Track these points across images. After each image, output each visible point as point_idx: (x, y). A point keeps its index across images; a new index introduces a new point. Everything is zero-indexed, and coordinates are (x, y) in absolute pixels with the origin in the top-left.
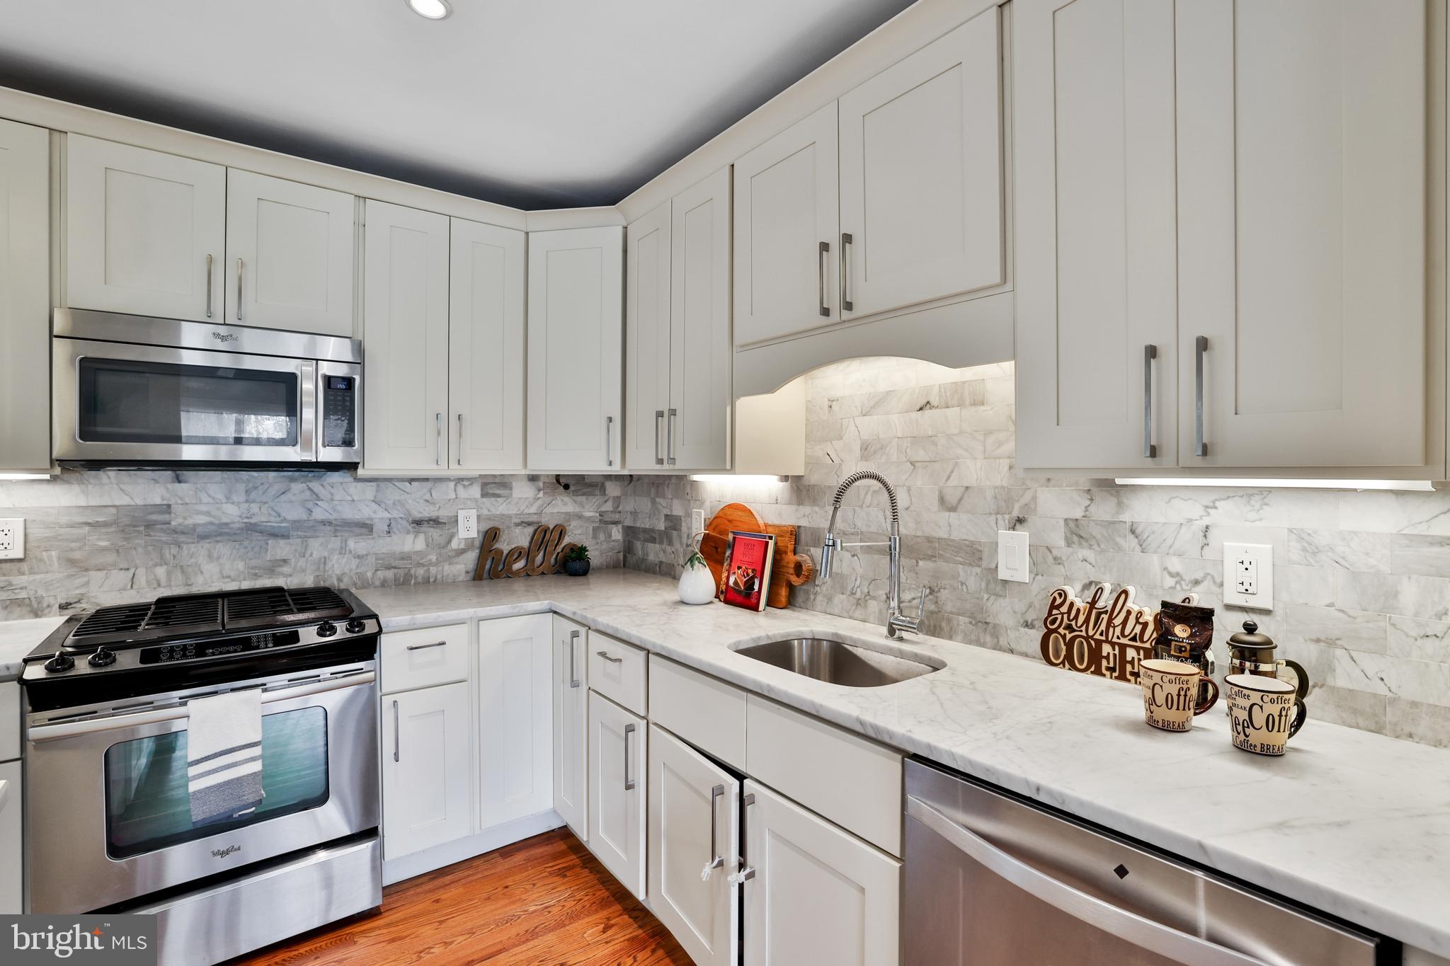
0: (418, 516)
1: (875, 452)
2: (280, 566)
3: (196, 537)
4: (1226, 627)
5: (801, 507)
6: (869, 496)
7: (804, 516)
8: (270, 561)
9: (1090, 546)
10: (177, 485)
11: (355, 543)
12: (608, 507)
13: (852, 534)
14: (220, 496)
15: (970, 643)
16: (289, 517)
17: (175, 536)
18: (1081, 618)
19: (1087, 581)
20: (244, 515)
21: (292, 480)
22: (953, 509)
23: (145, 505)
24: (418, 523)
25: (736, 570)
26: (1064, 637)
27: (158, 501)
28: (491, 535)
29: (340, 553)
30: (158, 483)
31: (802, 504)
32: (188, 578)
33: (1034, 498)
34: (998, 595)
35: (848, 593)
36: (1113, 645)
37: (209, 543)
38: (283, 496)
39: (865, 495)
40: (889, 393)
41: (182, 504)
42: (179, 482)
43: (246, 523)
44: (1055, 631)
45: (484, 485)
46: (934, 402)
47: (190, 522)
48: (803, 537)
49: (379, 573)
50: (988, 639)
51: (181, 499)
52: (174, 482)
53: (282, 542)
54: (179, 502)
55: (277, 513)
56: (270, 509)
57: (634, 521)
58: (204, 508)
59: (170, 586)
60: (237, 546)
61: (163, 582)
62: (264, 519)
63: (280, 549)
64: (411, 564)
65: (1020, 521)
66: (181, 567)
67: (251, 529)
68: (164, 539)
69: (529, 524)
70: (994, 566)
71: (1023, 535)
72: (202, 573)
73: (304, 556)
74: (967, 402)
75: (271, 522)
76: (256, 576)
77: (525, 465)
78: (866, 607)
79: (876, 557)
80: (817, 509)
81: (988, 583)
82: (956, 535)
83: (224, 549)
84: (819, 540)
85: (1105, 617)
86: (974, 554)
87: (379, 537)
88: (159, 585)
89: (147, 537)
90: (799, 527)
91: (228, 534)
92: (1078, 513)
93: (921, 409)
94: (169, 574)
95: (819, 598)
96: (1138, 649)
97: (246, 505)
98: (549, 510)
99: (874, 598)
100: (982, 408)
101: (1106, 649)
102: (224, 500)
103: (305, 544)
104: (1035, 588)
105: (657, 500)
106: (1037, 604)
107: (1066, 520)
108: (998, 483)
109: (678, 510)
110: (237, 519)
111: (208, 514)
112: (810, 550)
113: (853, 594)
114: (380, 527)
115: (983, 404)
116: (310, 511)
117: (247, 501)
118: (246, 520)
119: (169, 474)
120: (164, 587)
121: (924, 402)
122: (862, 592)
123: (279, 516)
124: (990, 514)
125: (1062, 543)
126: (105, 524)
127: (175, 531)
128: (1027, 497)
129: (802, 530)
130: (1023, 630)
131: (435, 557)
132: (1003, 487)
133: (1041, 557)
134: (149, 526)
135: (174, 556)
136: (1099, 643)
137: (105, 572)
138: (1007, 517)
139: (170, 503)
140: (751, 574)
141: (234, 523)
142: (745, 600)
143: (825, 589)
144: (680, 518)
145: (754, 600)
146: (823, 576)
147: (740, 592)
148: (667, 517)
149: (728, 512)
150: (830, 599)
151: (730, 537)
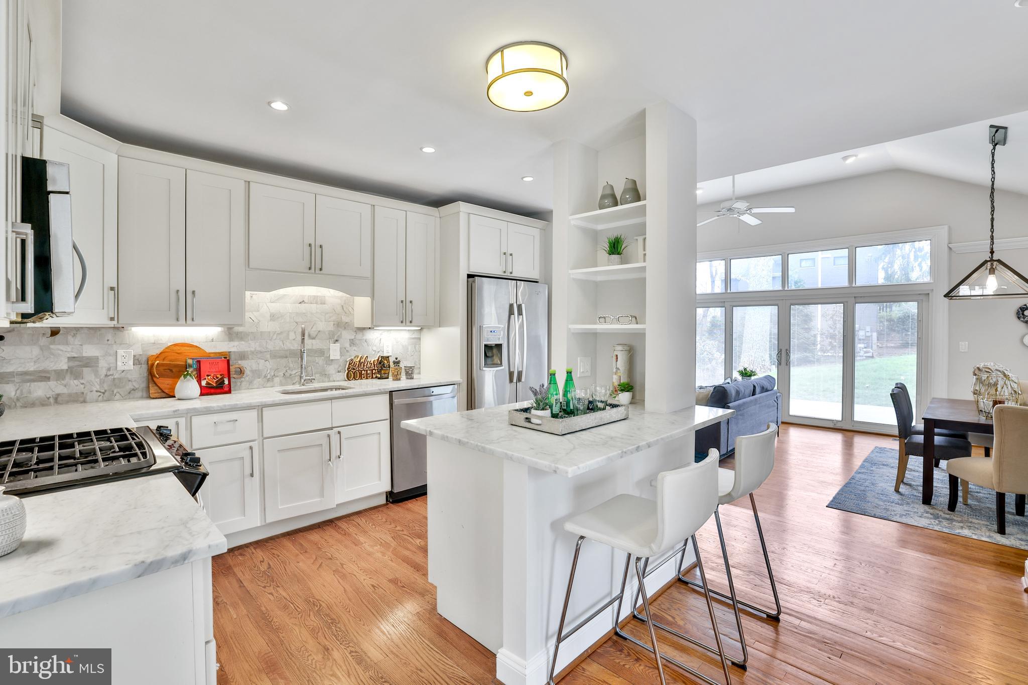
1: (278, 318)
4: (392, 360)
5: (232, 342)
6: (275, 335)
7: (234, 346)
9: (356, 346)
13: (266, 352)
15: (320, 382)
18: (357, 366)
19: (355, 356)
22: (314, 338)
25: (206, 377)
26: (353, 372)
31: (232, 341)
33: (341, 334)
34: (330, 365)
35: (263, 377)
36: (364, 371)
39: (273, 335)
40: (285, 295)
44: (350, 371)
46: (306, 301)
48: (234, 356)
50: (326, 379)
65: (337, 341)
70: (328, 356)
71: (338, 345)
74: (319, 303)
78: (273, 381)
79: (278, 360)
80: (243, 342)
81: (326, 361)
82: (314, 348)
84: (244, 357)
85: (363, 364)
86: (321, 352)
90: (230, 352)
92: (353, 337)
93: (300, 303)
95: (243, 384)
96: (370, 370)
99: (277, 376)
100: (324, 305)
101: (363, 372)
104: (341, 360)
105: (52, 347)
106: (342, 365)
107: (350, 340)
108: (330, 329)
112: (238, 362)
113: (265, 377)
115: (324, 304)
121: (302, 301)
122: (270, 375)
124: (327, 339)
125: (348, 346)
128: (339, 333)
129: (232, 353)
130: (338, 374)
132: (331, 331)
133: (343, 351)
136: (361, 371)
138: (333, 340)
140: (220, 377)
142: (219, 391)
143: (247, 378)
144: (97, 358)
145: (226, 389)
146: (247, 372)
147: (212, 388)
148: (71, 359)
149: (175, 348)
150: (251, 382)
151: (190, 361)
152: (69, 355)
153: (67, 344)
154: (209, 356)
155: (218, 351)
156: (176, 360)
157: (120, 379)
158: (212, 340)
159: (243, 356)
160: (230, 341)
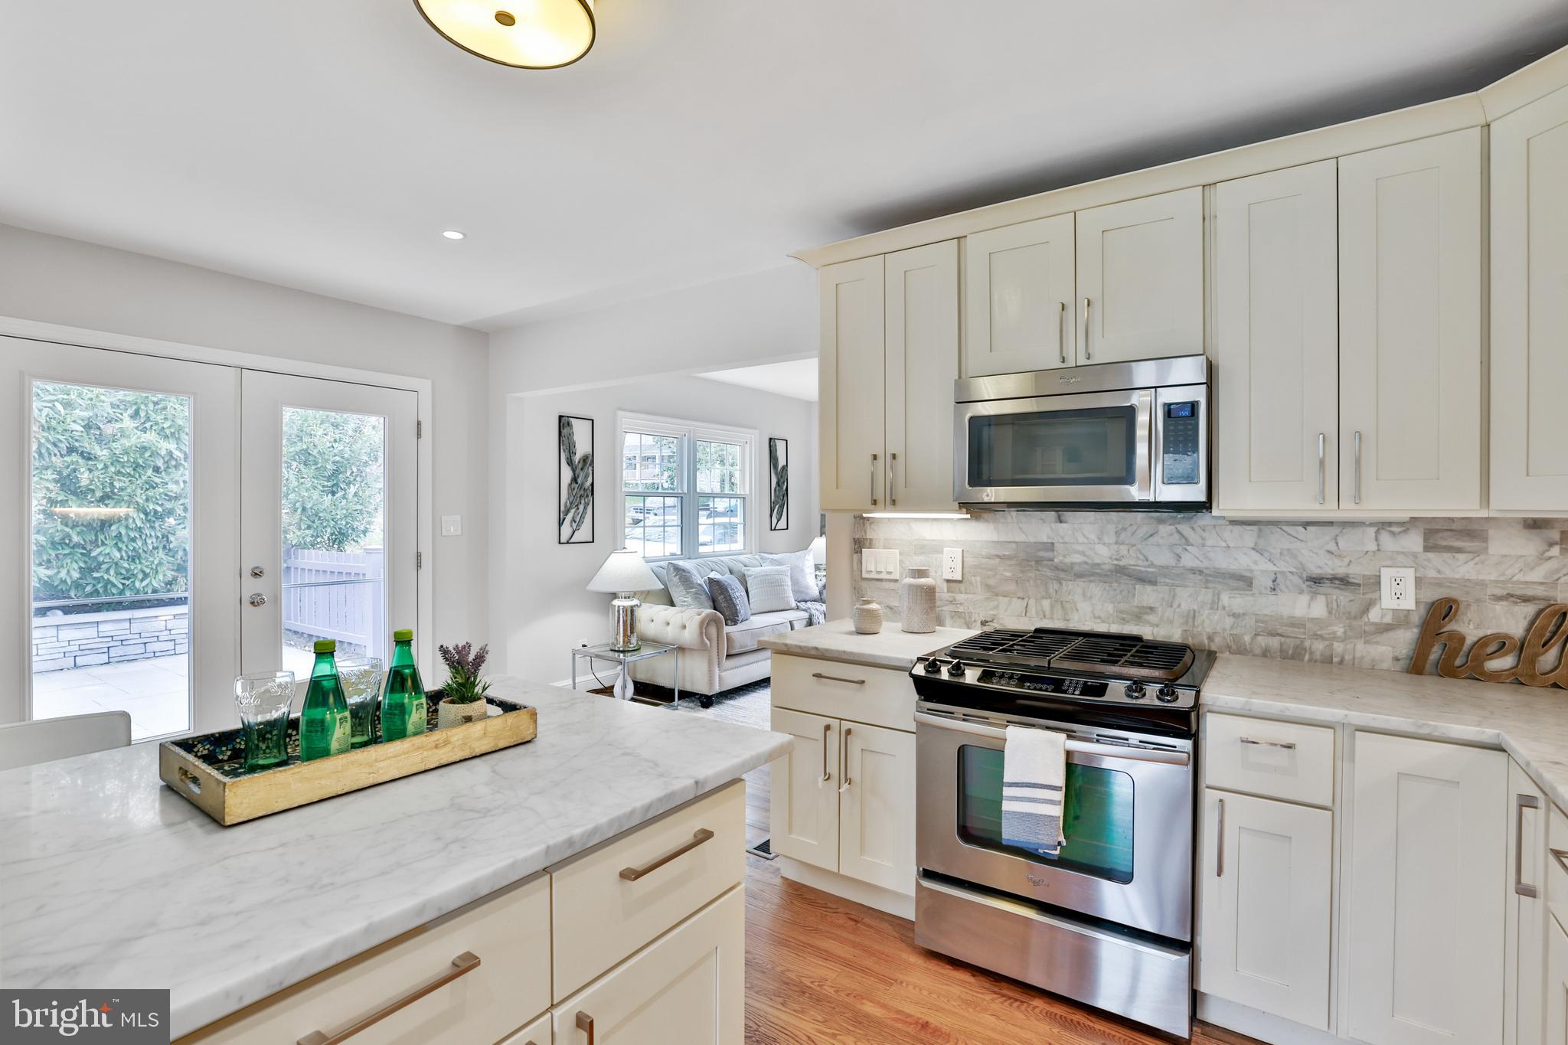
0: (1316, 572)
2: (1147, 613)
3: (1073, 574)
8: (1137, 607)
10: (1059, 525)
11: (1230, 598)
14: (1093, 537)
16: (1157, 562)
17: (1056, 572)
20: (1114, 557)
21: (1160, 521)
23: (1035, 543)
24: (1316, 581)
27: (1045, 539)
28: (1442, 611)
29: (1212, 608)
30: (1045, 522)
32: (1066, 614)
37: (1084, 582)
38: (1150, 538)
41: (1063, 543)
42: (1061, 522)
43: (1116, 565)
45: (1425, 533)
47: (1068, 560)
49: (1259, 638)
51: (1062, 538)
52: (1056, 522)
53: (1149, 588)
54: (1061, 540)
55: (1145, 557)
56: (1138, 552)
58: (1080, 548)
59: (1052, 618)
60: (1107, 588)
61: (1048, 613)
62: (1132, 562)
63: (1147, 596)
64: (1305, 633)
66: (1061, 602)
67: (1121, 571)
68: (1049, 574)
69: (1527, 599)
72: (1077, 610)
73: (1172, 606)
75: (1139, 566)
76: (1124, 621)
77: (1486, 502)
83: (1096, 589)
87: (1260, 593)
88: (1045, 616)
89: (1037, 572)
91: (1099, 575)
94: (1052, 607)
97: (1116, 547)
102: (1097, 541)
103: (1172, 593)
110: (1108, 561)
111: (1083, 553)
114: (1263, 581)
116: (1179, 557)
117: (1116, 543)
118: (1116, 562)
119: (1051, 515)
120: (1048, 619)
123: (1147, 560)
126: (1009, 558)
127: (1057, 568)
131: (1342, 630)
134: (1039, 561)
135: (1056, 592)
137: (1008, 599)
139: (1054, 541)
141: (1105, 564)
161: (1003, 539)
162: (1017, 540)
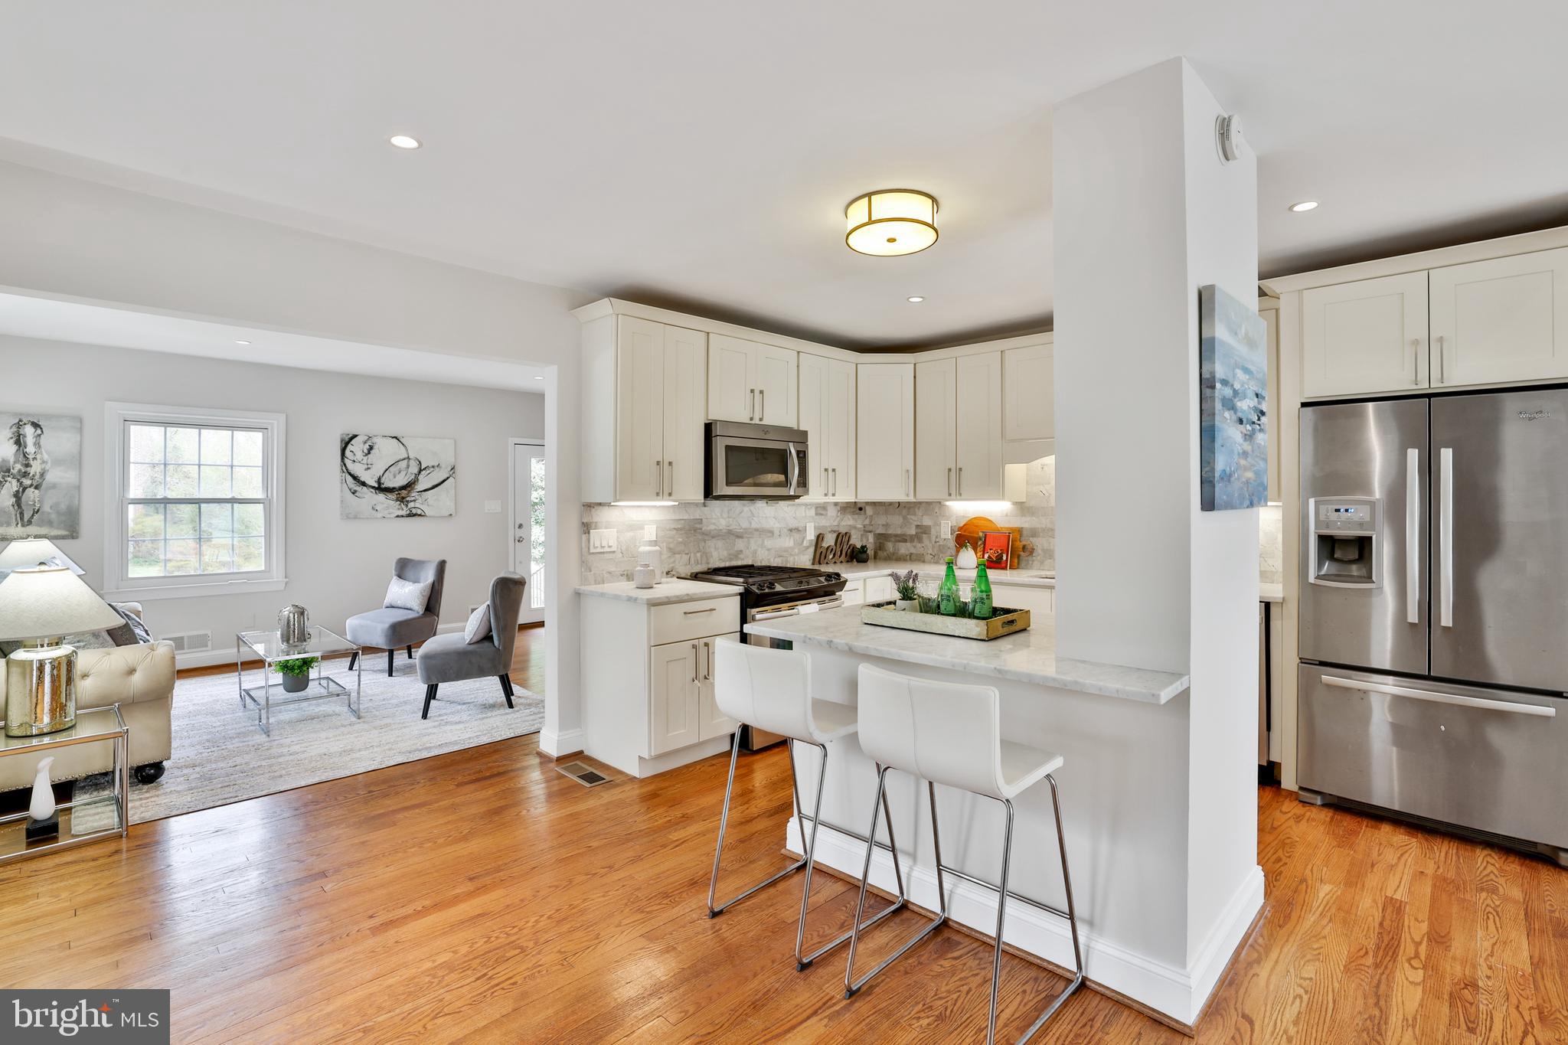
0: (791, 526)
3: (711, 537)
7: (1026, 522)
10: (704, 508)
11: (767, 541)
12: (867, 522)
16: (743, 527)
21: (744, 505)
23: (694, 520)
24: (791, 530)
25: (989, 551)
27: (698, 517)
28: (820, 538)
29: (761, 548)
30: (697, 507)
31: (1025, 516)
41: (706, 519)
45: (817, 508)
47: (709, 528)
48: (1025, 533)
49: (776, 559)
51: (706, 516)
53: (740, 540)
57: (886, 530)
58: (714, 521)
59: (701, 564)
61: (700, 562)
63: (740, 544)
66: (706, 553)
67: (730, 532)
68: (700, 538)
69: (835, 532)
76: (731, 560)
77: (856, 497)
80: (1034, 518)
83: (720, 544)
90: (1022, 528)
94: (701, 556)
95: (1036, 562)
97: (727, 520)
98: (843, 523)
102: (720, 517)
105: (908, 516)
109: (927, 521)
110: (725, 527)
111: (714, 524)
114: (777, 533)
116: (751, 523)
117: (728, 517)
123: (740, 525)
126: (681, 529)
127: (703, 534)
129: (1024, 529)
131: (797, 551)
134: (695, 530)
140: (1000, 552)
142: (997, 565)
143: (1039, 558)
144: (930, 526)
145: (1003, 565)
146: (1039, 551)
147: (992, 562)
148: (917, 526)
149: (975, 521)
150: (1042, 563)
151: (981, 534)
152: (916, 524)
153: (915, 514)
154: (998, 531)
155: (1011, 526)
156: (973, 532)
157: (943, 545)
158: (1007, 515)
159: (1034, 533)
160: (1022, 516)
161: (678, 518)
162: (685, 518)
